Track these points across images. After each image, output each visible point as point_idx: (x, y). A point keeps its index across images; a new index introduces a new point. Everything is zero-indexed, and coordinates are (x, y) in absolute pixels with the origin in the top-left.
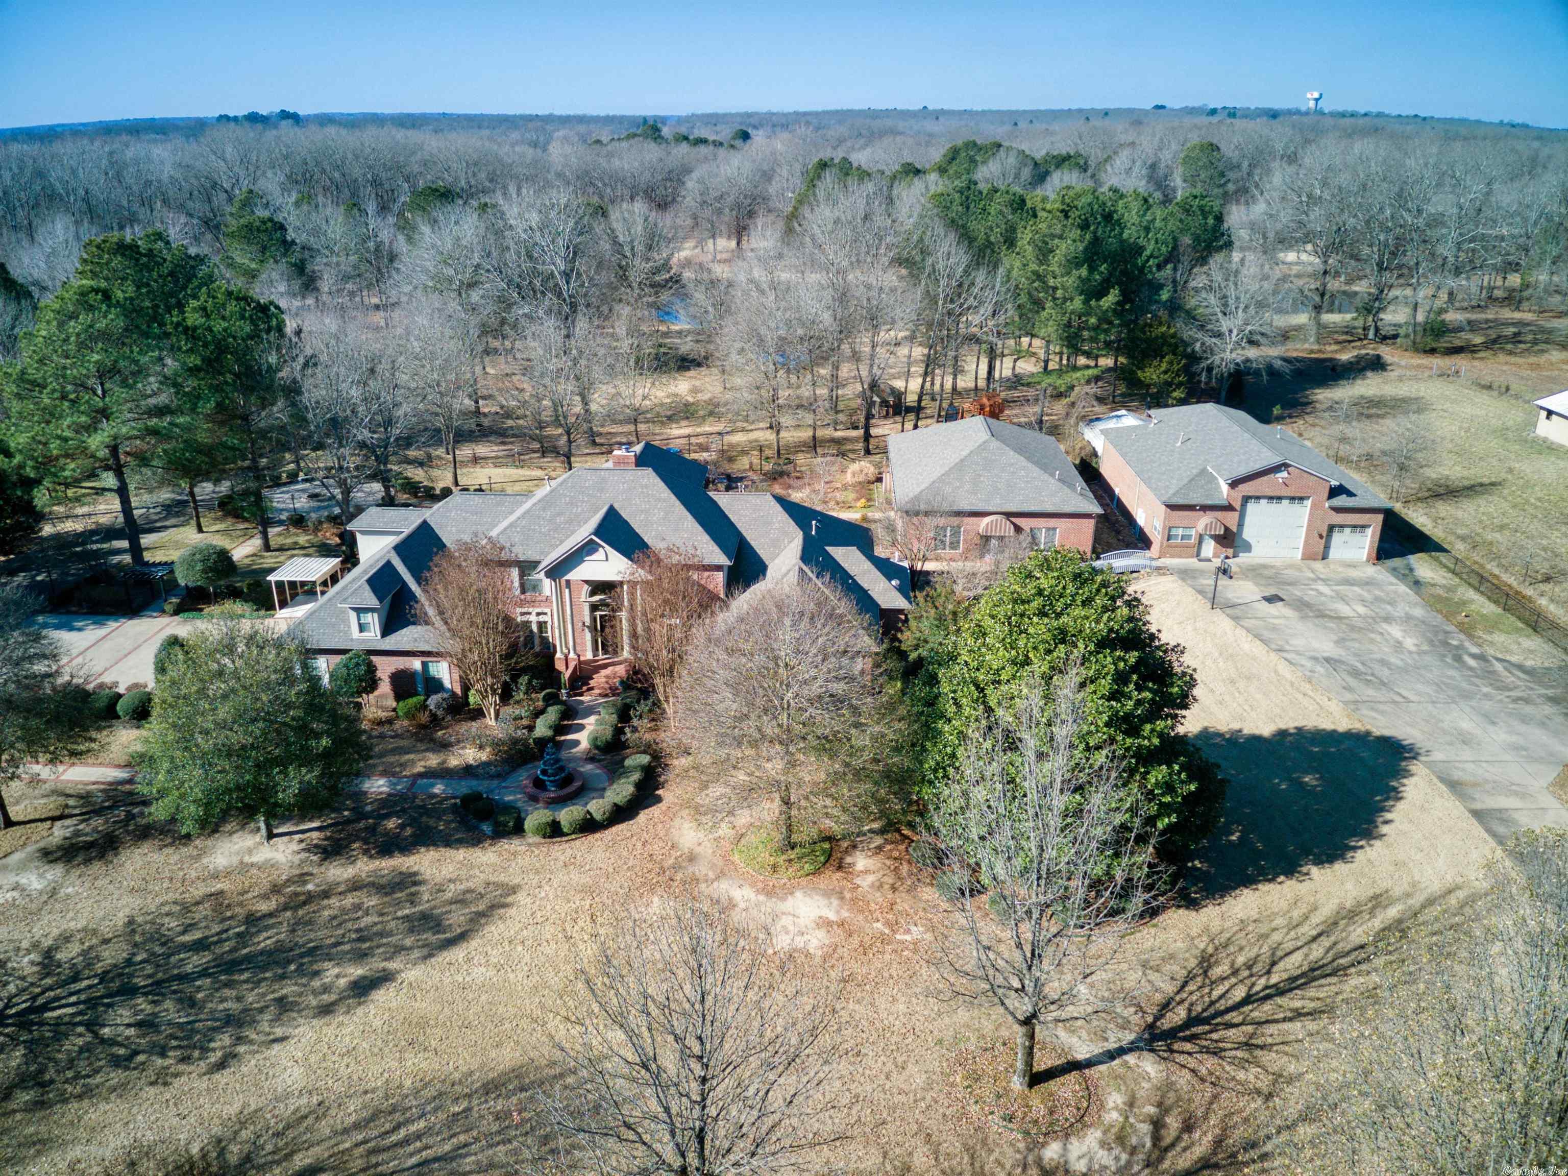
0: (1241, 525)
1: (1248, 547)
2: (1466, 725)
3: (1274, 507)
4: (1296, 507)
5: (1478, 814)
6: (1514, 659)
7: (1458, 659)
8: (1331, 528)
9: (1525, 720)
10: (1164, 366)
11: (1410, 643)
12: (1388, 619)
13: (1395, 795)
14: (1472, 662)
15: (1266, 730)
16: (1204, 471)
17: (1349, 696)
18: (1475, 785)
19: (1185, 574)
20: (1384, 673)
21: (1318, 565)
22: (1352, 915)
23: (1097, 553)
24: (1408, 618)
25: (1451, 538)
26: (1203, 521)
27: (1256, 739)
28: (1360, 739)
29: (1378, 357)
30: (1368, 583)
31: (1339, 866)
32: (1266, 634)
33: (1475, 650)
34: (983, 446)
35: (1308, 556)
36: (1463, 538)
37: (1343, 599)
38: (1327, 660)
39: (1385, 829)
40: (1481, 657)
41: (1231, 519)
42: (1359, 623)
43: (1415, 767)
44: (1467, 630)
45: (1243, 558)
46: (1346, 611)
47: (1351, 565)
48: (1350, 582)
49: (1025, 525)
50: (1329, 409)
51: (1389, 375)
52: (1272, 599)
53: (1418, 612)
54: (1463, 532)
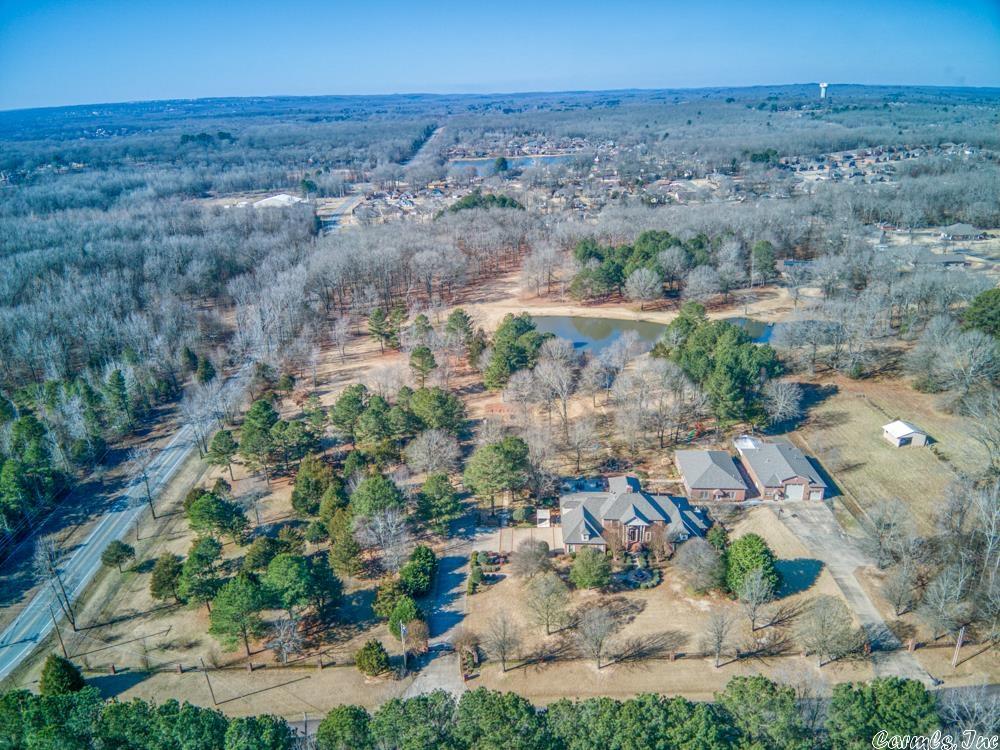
0: (785, 491)
1: (788, 497)
2: (838, 556)
3: (795, 486)
4: (800, 486)
5: (836, 579)
6: (853, 535)
7: (839, 536)
8: (810, 492)
9: (852, 554)
10: (759, 418)
11: (828, 530)
12: (824, 523)
13: (819, 575)
14: (843, 537)
15: (792, 559)
16: (774, 476)
17: (812, 549)
18: (837, 572)
19: (771, 506)
20: (821, 541)
21: (807, 502)
22: (808, 602)
23: (746, 499)
24: (829, 522)
25: (845, 490)
26: (775, 491)
27: (790, 562)
28: (813, 561)
29: (836, 387)
30: (820, 509)
31: (807, 592)
32: (793, 529)
33: (844, 533)
34: (711, 467)
35: (804, 499)
36: (848, 490)
37: (812, 515)
38: (808, 537)
39: (816, 583)
40: (845, 535)
41: (783, 490)
42: (816, 524)
43: (825, 569)
44: (843, 526)
45: (786, 500)
46: (813, 520)
47: (816, 502)
48: (815, 509)
49: (726, 492)
50: (815, 421)
51: (839, 396)
52: (794, 516)
53: (832, 520)
54: (850, 486)
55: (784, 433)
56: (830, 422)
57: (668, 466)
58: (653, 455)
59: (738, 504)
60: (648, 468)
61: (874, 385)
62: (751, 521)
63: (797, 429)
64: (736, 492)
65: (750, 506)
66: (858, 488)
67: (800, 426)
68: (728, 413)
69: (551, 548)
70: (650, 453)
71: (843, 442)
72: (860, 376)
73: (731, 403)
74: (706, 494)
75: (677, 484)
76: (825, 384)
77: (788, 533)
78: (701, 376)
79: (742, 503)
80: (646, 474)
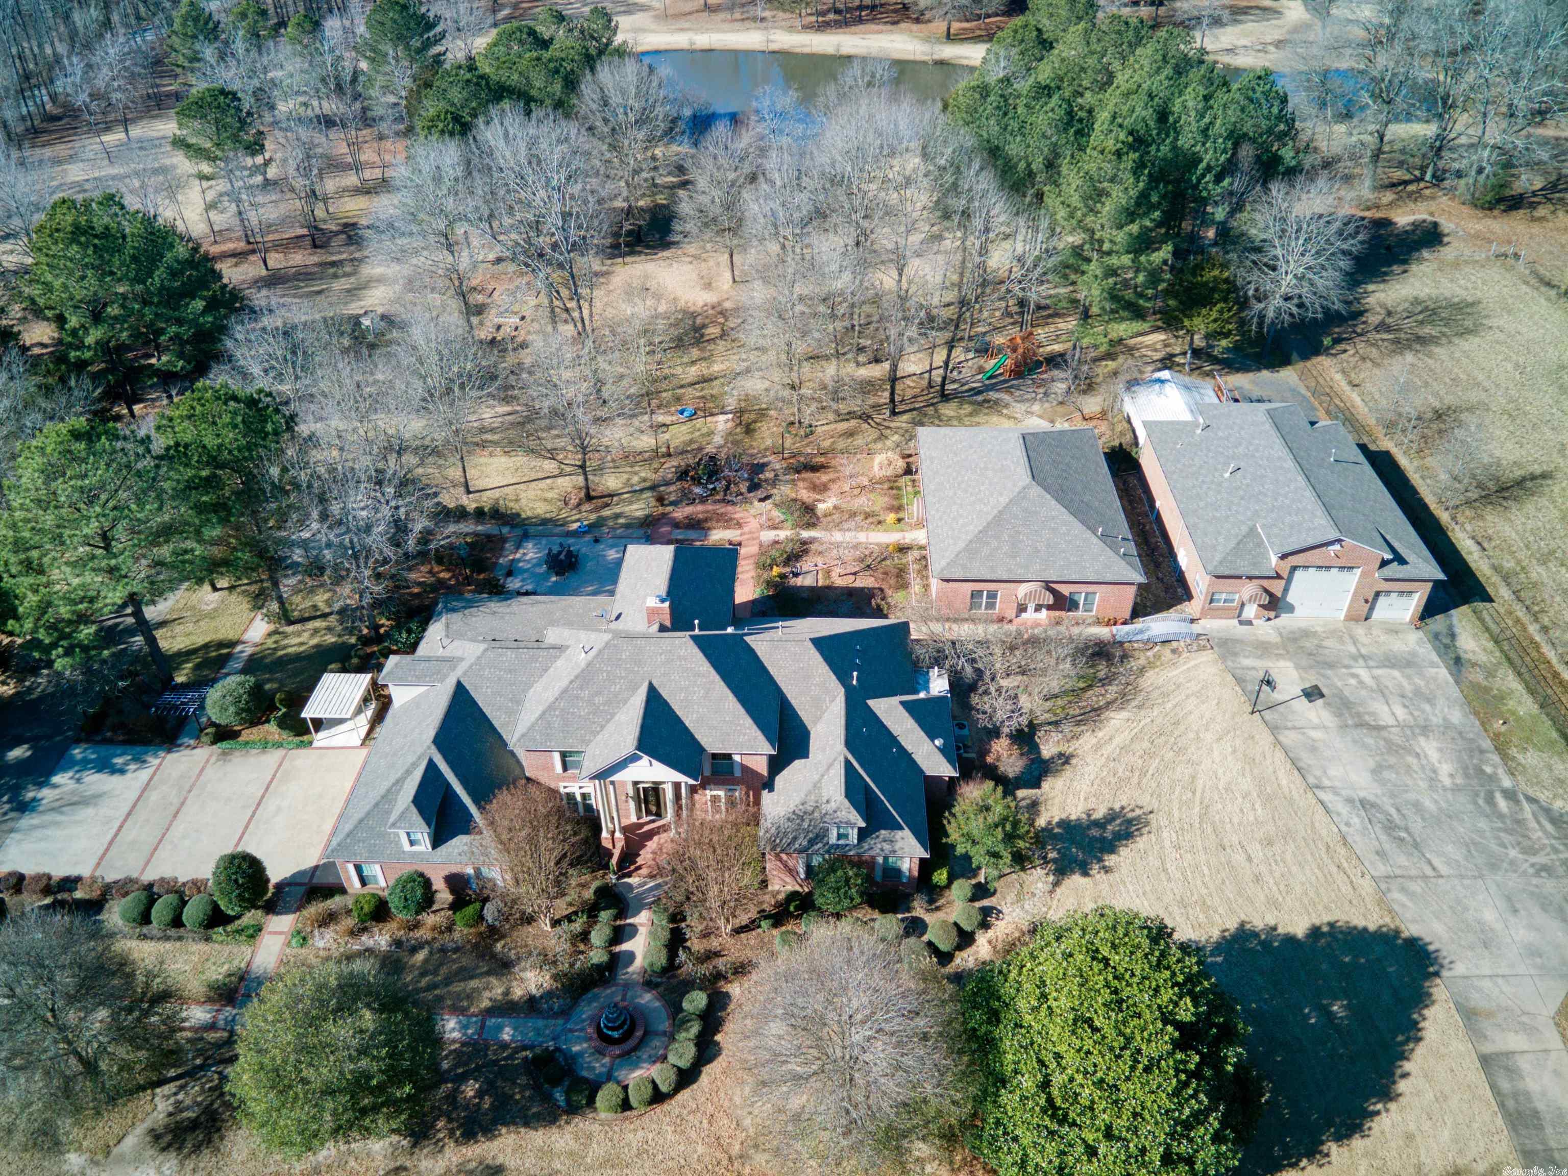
0: (1286, 590)
1: (1291, 609)
2: (1489, 916)
3: (1324, 574)
4: (1345, 574)
5: (1486, 1061)
6: (1543, 796)
7: (1490, 800)
8: (1378, 594)
10: (1214, 314)
11: (1445, 769)
12: (1426, 730)
13: (1415, 1033)
14: (1502, 804)
15: (1299, 928)
16: (1252, 530)
17: (1382, 869)
18: (1490, 1014)
19: (1224, 648)
20: (1417, 825)
21: (1359, 630)
24: (1447, 726)
25: (1496, 579)
26: (1249, 589)
27: (1290, 940)
29: (1435, 227)
30: (1406, 663)
32: (1306, 759)
33: (1507, 783)
34: (1022, 494)
35: (1351, 618)
36: (1506, 578)
37: (1382, 691)
38: (1363, 803)
39: (1402, 1086)
40: (1510, 795)
41: (1277, 587)
42: (1395, 735)
44: (1503, 746)
45: (1285, 620)
46: (1386, 718)
47: (1393, 630)
48: (1391, 661)
49: (1065, 590)
50: (1383, 327)
51: (1447, 253)
52: (1312, 694)
53: (1456, 716)
54: (1509, 564)
55: (1286, 362)
56: (1427, 330)
57: (892, 484)
58: (859, 441)
59: (1103, 632)
60: (822, 489)
61: (1536, 229)
62: (1146, 718)
63: (1326, 351)
64: (1100, 593)
65: (1151, 643)
66: (1538, 572)
67: (1337, 341)
68: (1113, 296)
69: (276, 873)
70: (850, 434)
71: (1474, 396)
72: (1500, 200)
73: (1126, 260)
74: (992, 595)
75: (903, 549)
76: (1403, 218)
77: (1287, 780)
78: (1038, 164)
79: (1121, 631)
80: (809, 509)
